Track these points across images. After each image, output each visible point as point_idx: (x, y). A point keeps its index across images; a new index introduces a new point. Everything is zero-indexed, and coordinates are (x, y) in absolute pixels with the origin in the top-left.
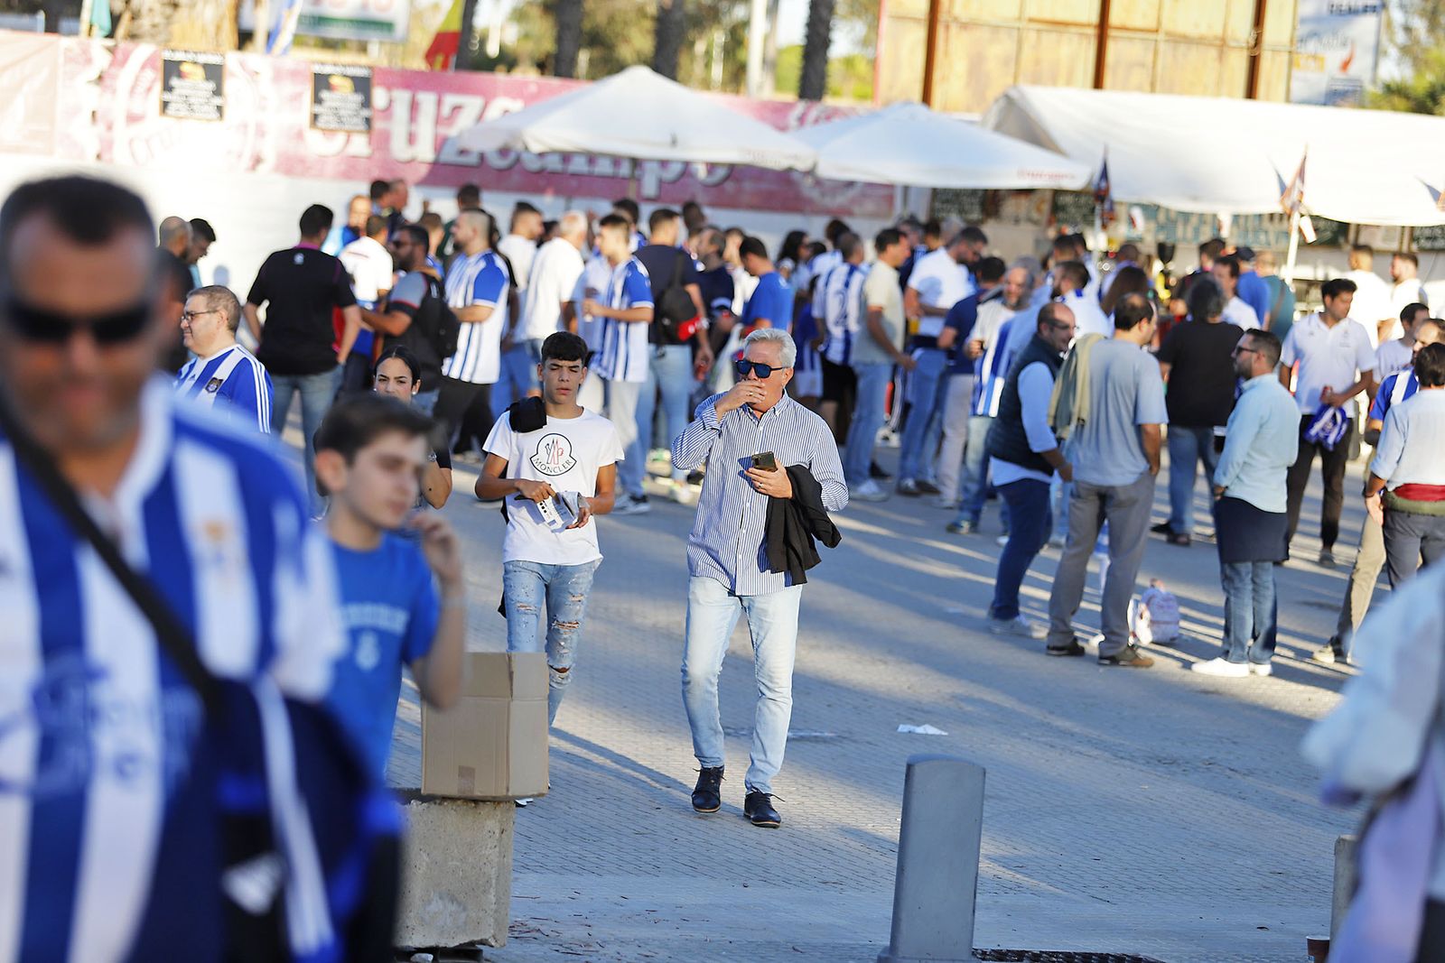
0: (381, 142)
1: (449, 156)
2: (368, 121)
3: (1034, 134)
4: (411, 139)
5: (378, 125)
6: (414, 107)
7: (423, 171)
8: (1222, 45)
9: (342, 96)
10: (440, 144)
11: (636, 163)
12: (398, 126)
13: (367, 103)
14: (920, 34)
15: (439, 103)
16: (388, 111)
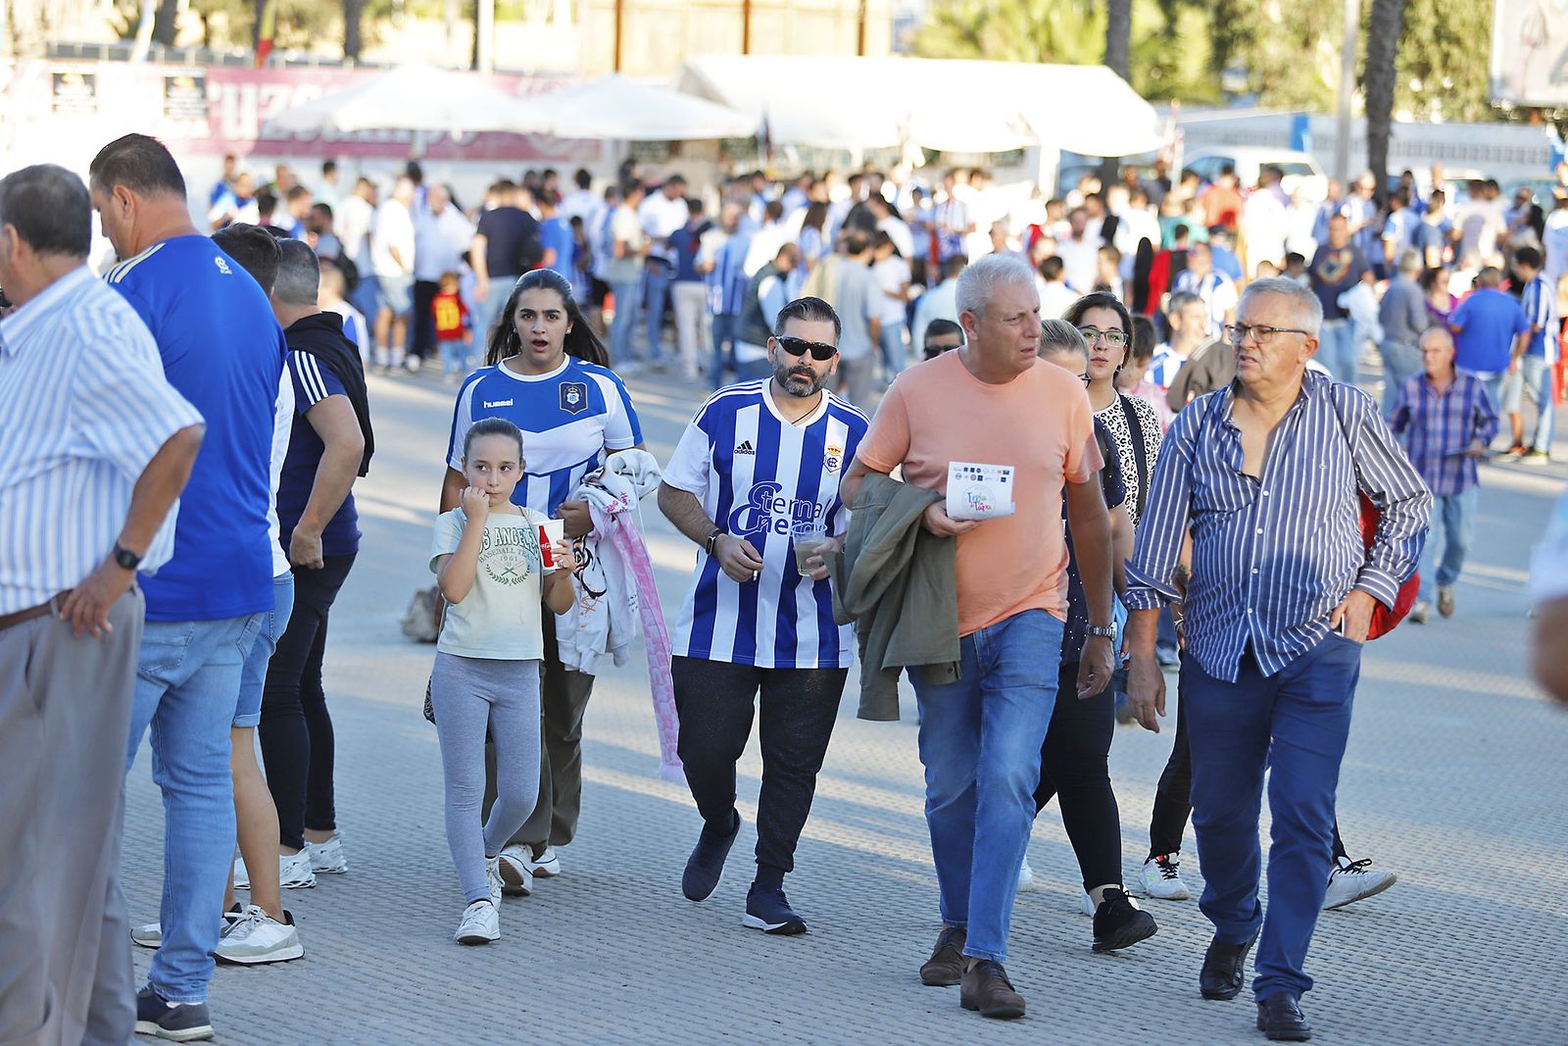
0: (215, 125)
1: (268, 133)
2: (207, 110)
3: (706, 93)
4: (239, 121)
5: (214, 113)
6: (239, 97)
7: (249, 146)
8: (837, 14)
9: (186, 91)
10: (261, 124)
11: (412, 132)
12: (227, 113)
13: (204, 96)
14: (610, 17)
15: (258, 94)
16: (219, 102)
